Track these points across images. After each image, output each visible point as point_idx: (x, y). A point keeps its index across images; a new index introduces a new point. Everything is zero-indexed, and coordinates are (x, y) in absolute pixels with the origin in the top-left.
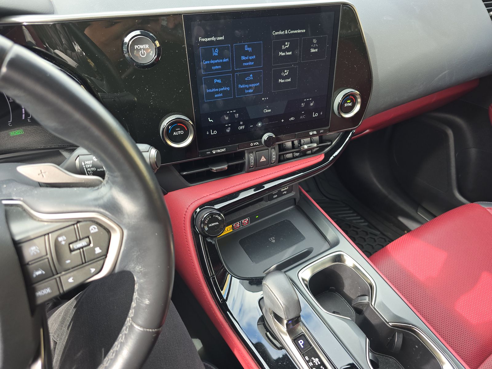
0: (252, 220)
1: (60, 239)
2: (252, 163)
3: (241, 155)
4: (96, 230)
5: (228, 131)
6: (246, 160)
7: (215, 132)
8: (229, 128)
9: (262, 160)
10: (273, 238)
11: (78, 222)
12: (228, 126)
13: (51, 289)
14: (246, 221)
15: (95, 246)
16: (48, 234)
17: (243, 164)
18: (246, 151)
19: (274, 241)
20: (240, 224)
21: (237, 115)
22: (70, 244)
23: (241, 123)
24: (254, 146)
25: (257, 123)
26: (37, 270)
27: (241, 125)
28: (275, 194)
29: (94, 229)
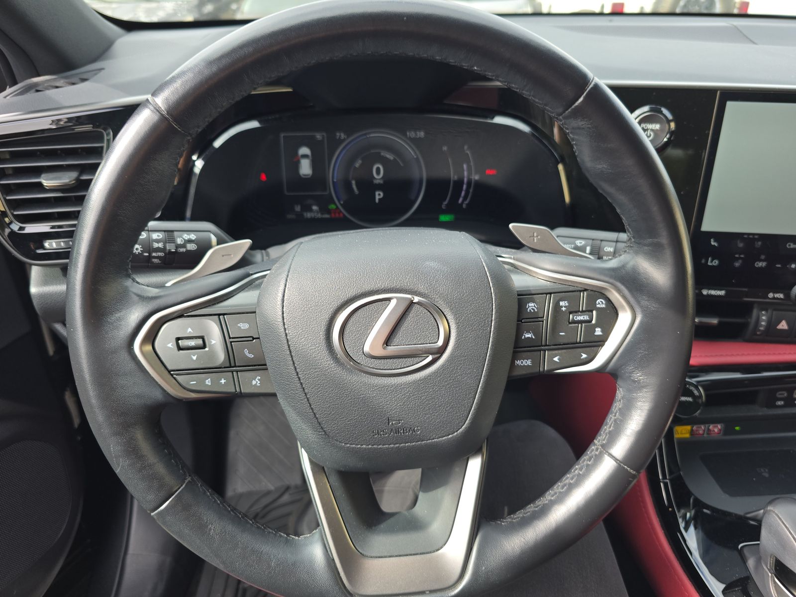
0: (728, 431)
1: (562, 303)
2: (762, 326)
3: (746, 310)
4: (604, 306)
5: (737, 264)
6: (753, 320)
7: (716, 263)
8: (740, 261)
9: (780, 327)
10: (765, 470)
11: (586, 290)
12: (740, 258)
13: (532, 362)
14: (716, 428)
15: (596, 325)
16: (551, 294)
17: (745, 326)
18: (756, 305)
19: (767, 475)
20: (704, 431)
21: (760, 243)
22: (570, 313)
23: (763, 257)
24: (774, 298)
25: (790, 263)
26: (528, 332)
27: (761, 260)
28: (780, 399)
29: (601, 303)
